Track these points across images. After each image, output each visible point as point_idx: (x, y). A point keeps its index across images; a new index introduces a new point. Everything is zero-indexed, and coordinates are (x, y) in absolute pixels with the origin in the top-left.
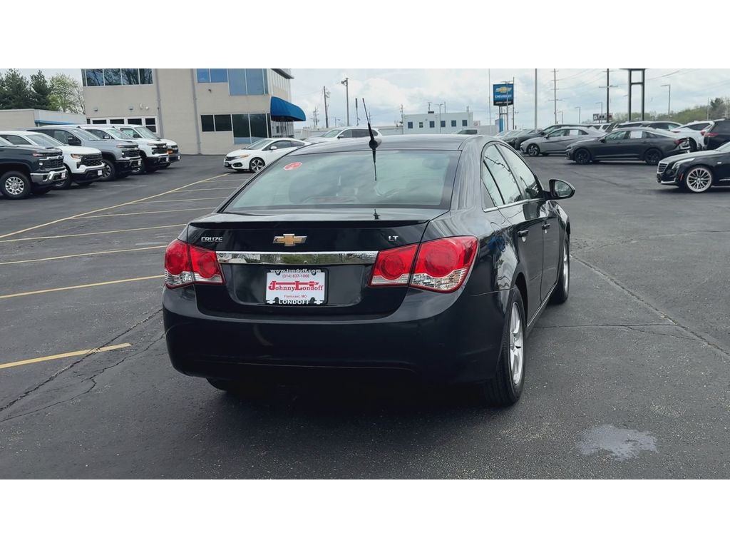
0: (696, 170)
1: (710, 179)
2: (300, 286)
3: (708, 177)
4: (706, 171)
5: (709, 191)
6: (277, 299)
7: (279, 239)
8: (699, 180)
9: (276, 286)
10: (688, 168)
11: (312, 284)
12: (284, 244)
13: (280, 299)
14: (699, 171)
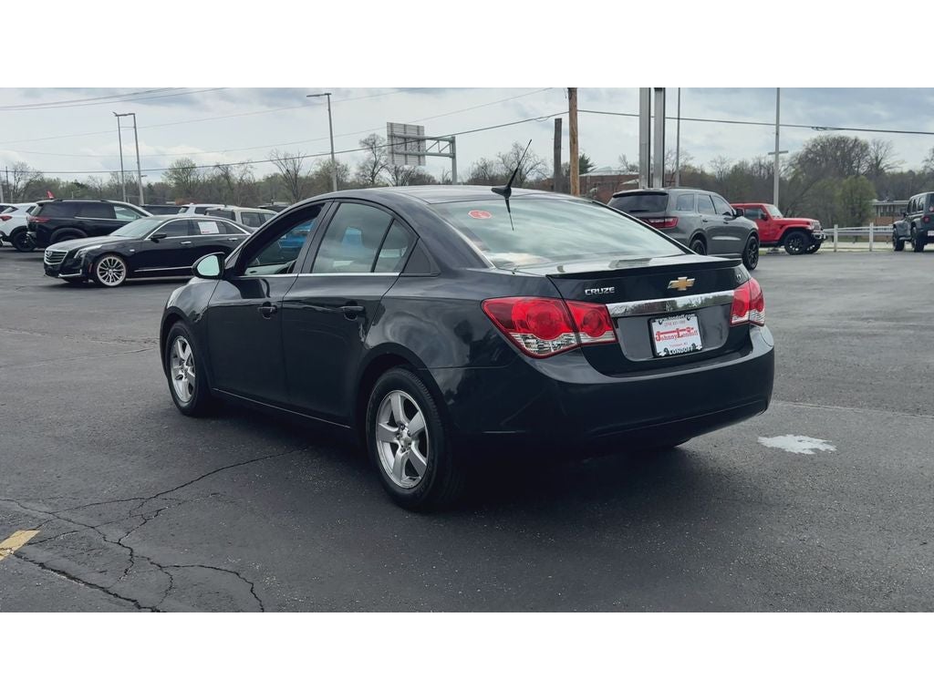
0: (107, 259)
1: (124, 270)
2: (681, 333)
3: (121, 267)
4: (118, 260)
5: (124, 284)
6: (666, 350)
7: (674, 283)
8: (111, 273)
9: (661, 336)
10: (96, 256)
11: (689, 330)
12: (677, 289)
13: (669, 350)
14: (110, 260)
